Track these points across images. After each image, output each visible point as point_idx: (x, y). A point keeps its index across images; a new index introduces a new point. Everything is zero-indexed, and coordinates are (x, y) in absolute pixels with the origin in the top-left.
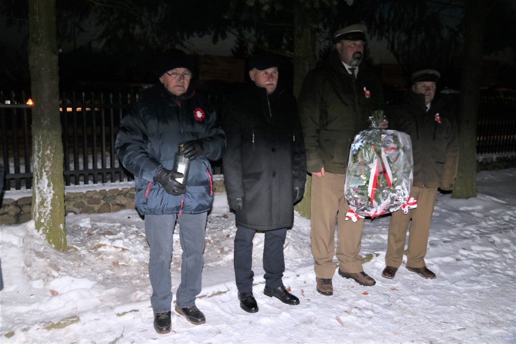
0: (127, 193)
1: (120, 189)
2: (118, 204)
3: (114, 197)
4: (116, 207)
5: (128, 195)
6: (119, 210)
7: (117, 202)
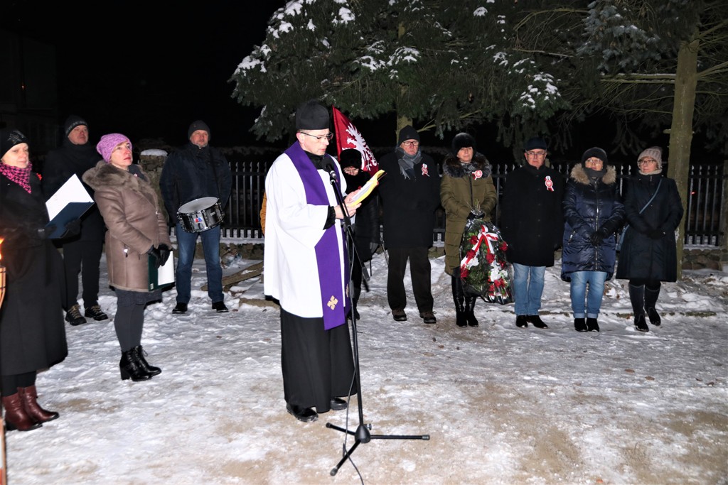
0: (708, 254)
1: (702, 250)
2: (699, 263)
3: (696, 257)
4: (697, 265)
5: (709, 256)
6: (700, 268)
7: (699, 261)
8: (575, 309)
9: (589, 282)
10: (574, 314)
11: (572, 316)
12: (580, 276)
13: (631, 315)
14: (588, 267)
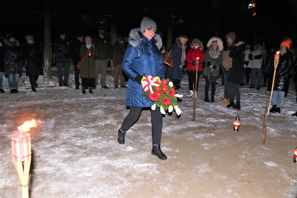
8: (10, 86)
9: (14, 78)
10: (10, 89)
11: (9, 89)
12: (11, 76)
13: (30, 88)
14: (14, 73)
